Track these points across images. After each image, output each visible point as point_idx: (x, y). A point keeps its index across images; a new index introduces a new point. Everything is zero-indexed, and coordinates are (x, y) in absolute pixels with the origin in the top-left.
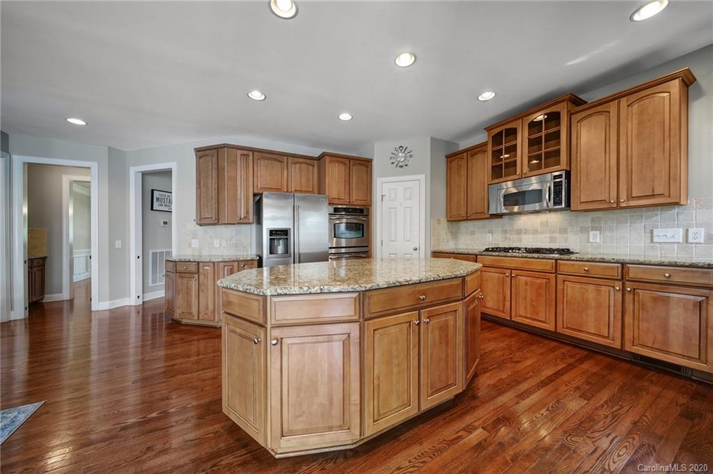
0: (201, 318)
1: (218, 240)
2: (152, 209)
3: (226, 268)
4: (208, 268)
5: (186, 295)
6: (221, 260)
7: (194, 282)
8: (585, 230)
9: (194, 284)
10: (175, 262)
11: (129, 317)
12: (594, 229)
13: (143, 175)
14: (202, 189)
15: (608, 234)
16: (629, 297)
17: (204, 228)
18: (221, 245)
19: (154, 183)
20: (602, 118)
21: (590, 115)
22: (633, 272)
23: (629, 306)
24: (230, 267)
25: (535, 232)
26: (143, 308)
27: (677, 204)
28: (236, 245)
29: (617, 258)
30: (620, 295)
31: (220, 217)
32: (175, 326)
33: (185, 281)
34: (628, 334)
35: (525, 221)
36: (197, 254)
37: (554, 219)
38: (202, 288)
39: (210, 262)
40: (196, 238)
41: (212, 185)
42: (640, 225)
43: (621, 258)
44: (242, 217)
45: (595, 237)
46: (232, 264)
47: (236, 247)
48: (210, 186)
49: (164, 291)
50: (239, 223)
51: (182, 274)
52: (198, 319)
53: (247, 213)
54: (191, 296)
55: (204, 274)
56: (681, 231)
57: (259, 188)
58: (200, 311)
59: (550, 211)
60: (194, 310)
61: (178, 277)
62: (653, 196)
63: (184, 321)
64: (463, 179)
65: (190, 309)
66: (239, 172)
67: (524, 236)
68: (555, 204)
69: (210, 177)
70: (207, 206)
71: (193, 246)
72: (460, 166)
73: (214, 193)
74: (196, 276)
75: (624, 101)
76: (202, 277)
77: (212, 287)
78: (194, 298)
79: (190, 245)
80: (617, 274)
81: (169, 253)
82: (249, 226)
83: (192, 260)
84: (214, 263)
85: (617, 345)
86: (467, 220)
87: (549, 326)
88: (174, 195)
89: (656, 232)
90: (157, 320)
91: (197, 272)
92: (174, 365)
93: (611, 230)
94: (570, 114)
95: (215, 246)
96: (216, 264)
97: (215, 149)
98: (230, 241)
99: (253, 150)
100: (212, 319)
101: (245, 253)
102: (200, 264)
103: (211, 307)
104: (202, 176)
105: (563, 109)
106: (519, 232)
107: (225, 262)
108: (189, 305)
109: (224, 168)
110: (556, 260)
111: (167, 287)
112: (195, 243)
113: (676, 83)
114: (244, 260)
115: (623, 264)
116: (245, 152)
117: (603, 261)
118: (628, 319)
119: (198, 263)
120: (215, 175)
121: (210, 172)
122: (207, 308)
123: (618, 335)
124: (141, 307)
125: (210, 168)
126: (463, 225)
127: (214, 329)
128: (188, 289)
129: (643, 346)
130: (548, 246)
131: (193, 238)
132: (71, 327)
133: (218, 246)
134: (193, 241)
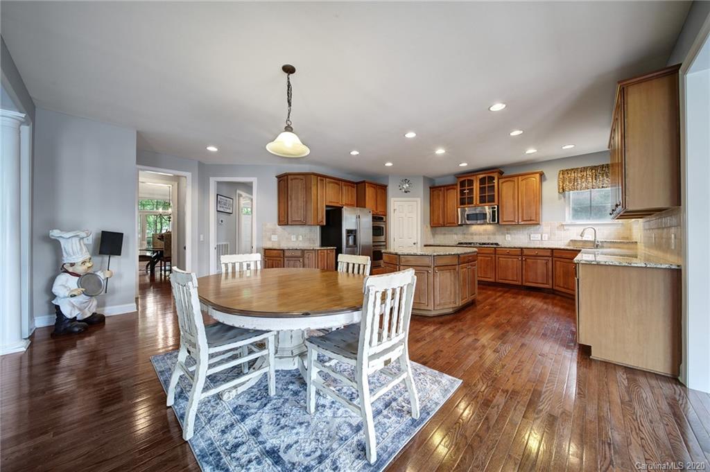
1: (295, 236)
7: (299, 263)
8: (504, 234)
12: (508, 234)
13: (217, 183)
14: (293, 201)
15: (513, 236)
16: (524, 262)
17: (283, 227)
18: (297, 239)
20: (512, 183)
21: (507, 181)
22: (526, 252)
23: (524, 267)
24: (323, 254)
25: (480, 234)
27: (539, 224)
28: (310, 240)
29: (519, 246)
30: (520, 262)
33: (292, 262)
34: (524, 278)
35: (475, 228)
37: (489, 228)
40: (275, 234)
41: (301, 198)
42: (526, 232)
43: (521, 246)
45: (508, 237)
53: (323, 218)
56: (540, 235)
59: (490, 224)
61: (285, 260)
62: (531, 220)
64: (441, 203)
66: (319, 191)
67: (475, 237)
68: (493, 221)
69: (300, 193)
70: (298, 213)
72: (439, 195)
73: (303, 205)
74: (301, 259)
75: (520, 177)
76: (306, 260)
79: (270, 239)
80: (519, 253)
85: (520, 284)
86: (444, 226)
87: (492, 280)
89: (532, 236)
91: (302, 256)
93: (515, 234)
94: (499, 179)
95: (292, 240)
97: (303, 175)
98: (305, 236)
99: (326, 177)
101: (314, 245)
102: (305, 251)
104: (293, 192)
105: (496, 176)
106: (472, 234)
109: (311, 188)
110: (495, 248)
112: (275, 238)
113: (538, 175)
115: (522, 249)
116: (322, 178)
117: (515, 248)
118: (524, 271)
119: (303, 250)
120: (303, 192)
121: (300, 190)
123: (520, 280)
125: (300, 187)
126: (438, 229)
129: (529, 282)
130: (487, 242)
131: (273, 234)
133: (295, 240)
134: (272, 236)
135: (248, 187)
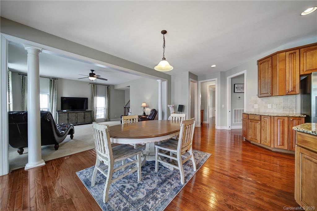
0: (262, 143)
1: (270, 105)
2: (234, 92)
3: (279, 120)
4: (267, 119)
5: (254, 130)
6: (275, 115)
7: (258, 125)
9: (258, 126)
10: (248, 114)
11: (226, 134)
13: (231, 79)
14: (261, 79)
17: (262, 98)
18: (272, 106)
19: (235, 81)
24: (282, 120)
26: (231, 132)
31: (273, 92)
32: (247, 143)
33: (253, 124)
36: (257, 111)
38: (262, 129)
39: (268, 116)
41: (268, 75)
44: (290, 91)
46: (283, 118)
47: (283, 108)
48: (267, 77)
49: (242, 126)
50: (287, 95)
51: (252, 120)
52: (261, 143)
53: (294, 87)
54: (256, 131)
55: (264, 122)
57: (305, 70)
58: (262, 140)
60: (258, 138)
61: (249, 122)
63: (252, 142)
65: (256, 138)
66: (287, 65)
69: (267, 71)
70: (265, 87)
71: (255, 107)
73: (270, 80)
74: (259, 122)
76: (263, 123)
77: (270, 129)
78: (258, 133)
79: (253, 107)
81: (243, 110)
82: (295, 95)
83: (257, 114)
84: (271, 116)
88: (245, 85)
90: (238, 138)
91: (260, 120)
92: (253, 161)
95: (269, 108)
96: (272, 117)
97: (269, 57)
98: (279, 105)
99: (299, 48)
100: (269, 146)
101: (291, 112)
102: (262, 117)
103: (268, 139)
104: (261, 73)
107: (278, 116)
108: (255, 135)
109: (277, 65)
111: (243, 125)
112: (256, 106)
114: (292, 117)
116: (293, 51)
119: (261, 116)
120: (270, 70)
121: (267, 70)
122: (266, 139)
124: (230, 131)
125: (267, 67)
127: (270, 151)
128: (254, 127)
131: (255, 104)
132: (209, 132)
133: (270, 108)
134: (255, 105)
135: (243, 75)
